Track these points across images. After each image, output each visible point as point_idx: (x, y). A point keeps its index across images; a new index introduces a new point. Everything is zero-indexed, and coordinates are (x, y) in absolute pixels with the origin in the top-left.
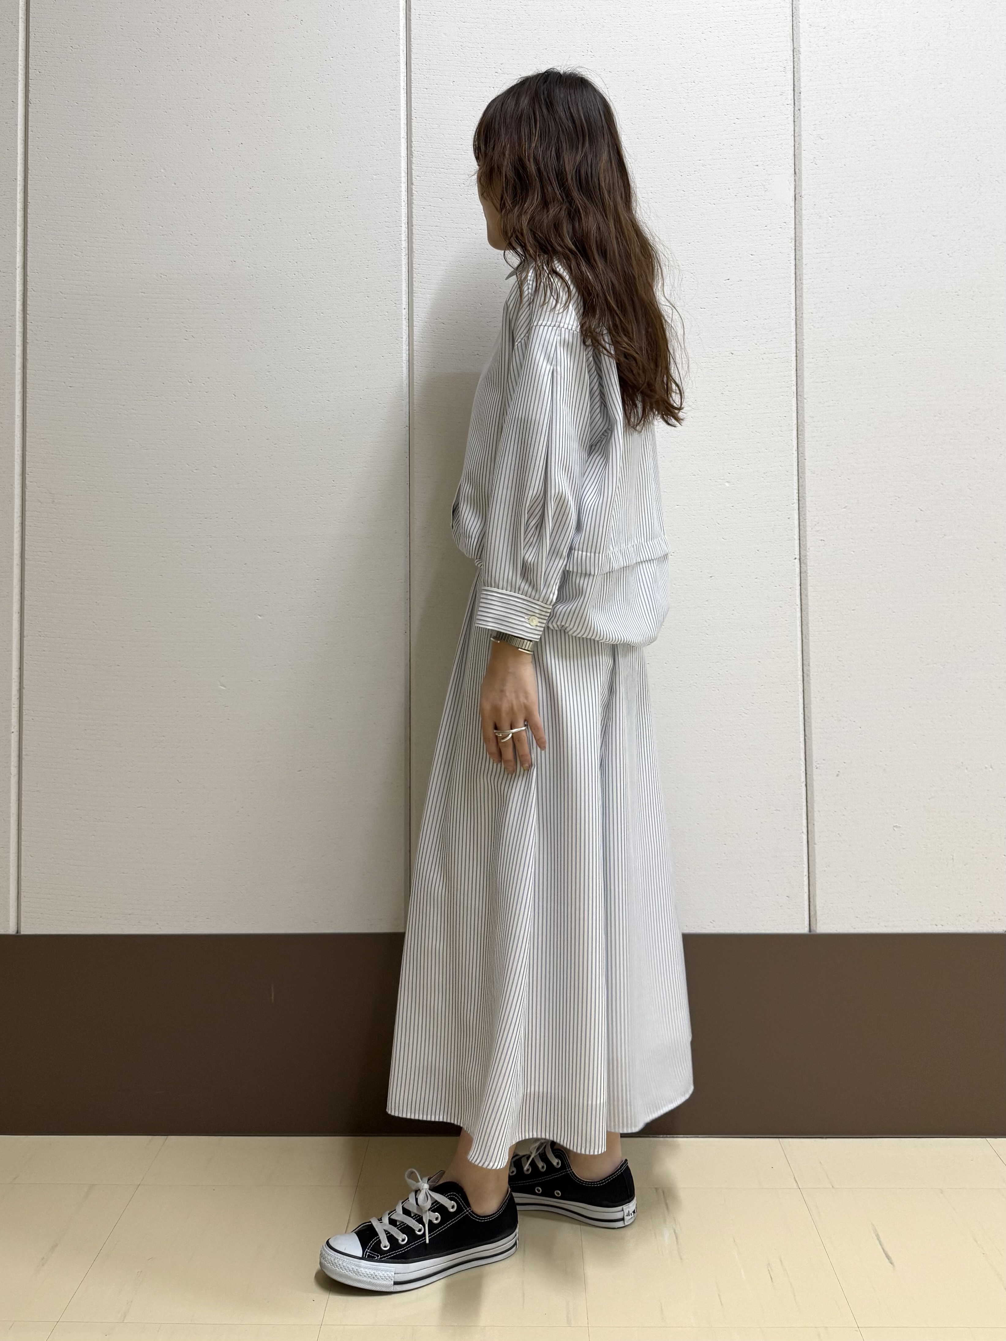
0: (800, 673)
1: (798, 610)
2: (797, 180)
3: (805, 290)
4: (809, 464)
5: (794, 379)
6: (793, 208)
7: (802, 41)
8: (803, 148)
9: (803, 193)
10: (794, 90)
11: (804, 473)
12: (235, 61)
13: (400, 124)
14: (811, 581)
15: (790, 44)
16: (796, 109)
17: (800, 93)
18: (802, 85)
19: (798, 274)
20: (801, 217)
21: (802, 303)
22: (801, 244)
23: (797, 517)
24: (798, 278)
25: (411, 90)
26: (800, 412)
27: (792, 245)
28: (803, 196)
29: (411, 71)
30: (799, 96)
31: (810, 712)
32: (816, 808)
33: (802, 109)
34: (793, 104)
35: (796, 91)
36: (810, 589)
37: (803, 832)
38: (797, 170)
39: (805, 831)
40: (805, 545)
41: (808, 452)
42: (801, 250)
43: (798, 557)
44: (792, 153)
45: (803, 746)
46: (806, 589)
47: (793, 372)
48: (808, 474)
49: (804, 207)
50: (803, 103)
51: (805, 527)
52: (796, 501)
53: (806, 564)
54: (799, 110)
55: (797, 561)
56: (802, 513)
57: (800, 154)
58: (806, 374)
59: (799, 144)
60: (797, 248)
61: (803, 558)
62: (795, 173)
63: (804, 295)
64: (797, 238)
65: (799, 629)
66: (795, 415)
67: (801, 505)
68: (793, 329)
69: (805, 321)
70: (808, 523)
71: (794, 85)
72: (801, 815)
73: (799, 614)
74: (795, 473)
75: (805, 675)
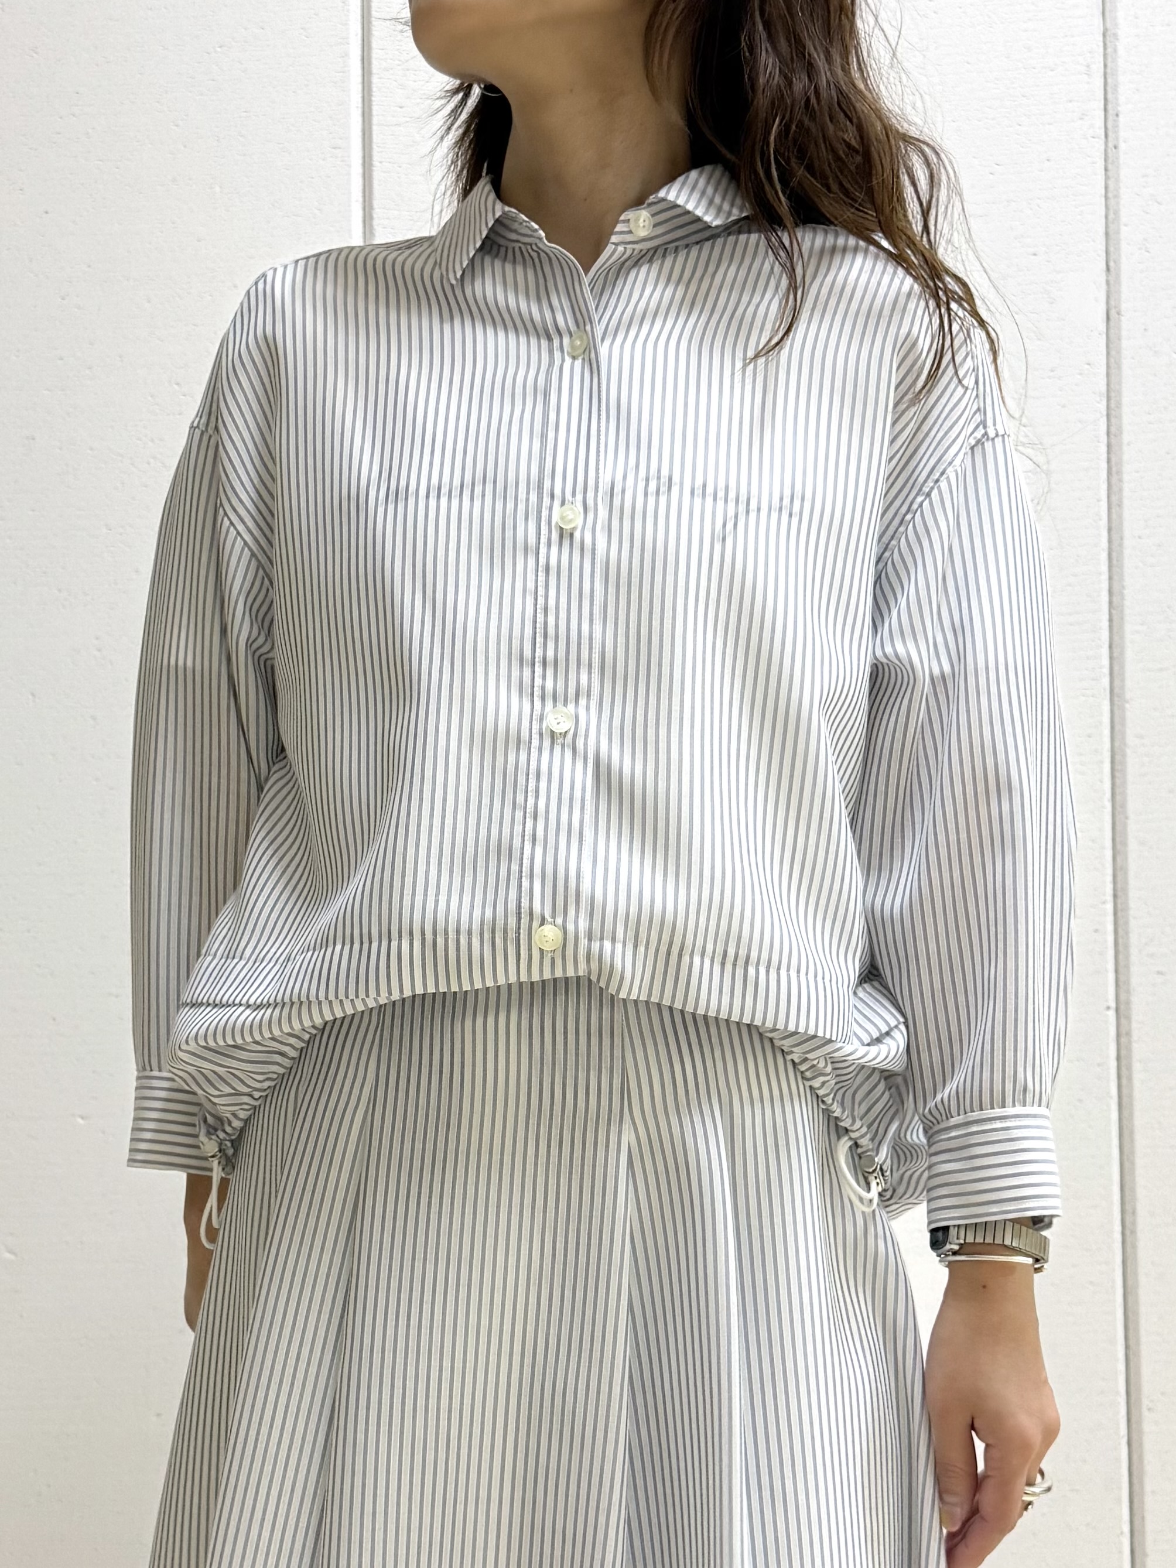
0: (1118, 1228)
1: (1114, 1107)
2: (1112, 282)
3: (1126, 493)
4: (1134, 829)
5: (1106, 662)
6: (1104, 336)
7: (1120, 14)
8: (1124, 219)
9: (1124, 306)
10: (1106, 110)
11: (1125, 844)
12: (34, 55)
13: (349, 174)
14: (1139, 1050)
15: (1098, 21)
16: (1111, 145)
17: (1117, 115)
18: (1122, 99)
19: (1113, 460)
20: (1119, 352)
21: (1120, 517)
22: (1119, 405)
23: (1110, 927)
24: (1114, 469)
25: (370, 110)
26: (1117, 727)
27: (1102, 406)
28: (1123, 313)
29: (370, 73)
30: (1115, 121)
31: (1137, 1302)
32: (1148, 1487)
33: (1122, 146)
34: (1103, 137)
35: (1111, 112)
36: (1137, 1066)
37: (1122, 1533)
38: (1112, 264)
39: (1126, 1529)
40: (1128, 982)
41: (1133, 804)
42: (1119, 417)
43: (1113, 1005)
44: (1102, 230)
45: (1121, 1367)
46: (1129, 1068)
47: (1105, 651)
48: (1133, 845)
49: (1124, 333)
50: (1122, 134)
51: (1127, 947)
52: (1109, 898)
53: (1128, 1018)
54: (1115, 147)
55: (1112, 1014)
56: (1121, 922)
57: (1118, 232)
58: (1129, 654)
59: (1116, 213)
60: (1111, 414)
61: (1122, 1007)
62: (1108, 269)
63: (1126, 502)
64: (1113, 394)
65: (1115, 1142)
66: (1107, 732)
67: (1119, 906)
68: (1104, 568)
69: (1127, 552)
70: (1134, 939)
71: (1106, 99)
72: (1119, 1500)
73: (1114, 1115)
74: (1108, 843)
75: (1128, 1233)
